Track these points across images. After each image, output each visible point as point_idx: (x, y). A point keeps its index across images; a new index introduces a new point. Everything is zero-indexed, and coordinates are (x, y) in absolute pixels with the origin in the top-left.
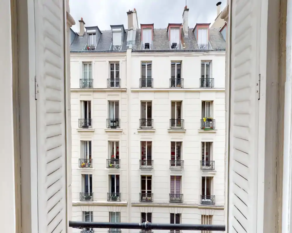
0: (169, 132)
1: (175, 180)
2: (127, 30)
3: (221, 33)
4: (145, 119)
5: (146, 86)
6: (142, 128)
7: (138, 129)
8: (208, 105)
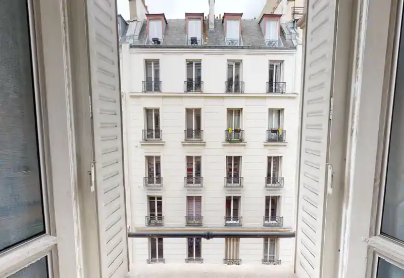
0: (184, 145)
1: (194, 201)
2: (129, 21)
3: (260, 26)
4: (152, 130)
5: (153, 90)
6: (146, 140)
7: (141, 142)
8: (237, 114)
